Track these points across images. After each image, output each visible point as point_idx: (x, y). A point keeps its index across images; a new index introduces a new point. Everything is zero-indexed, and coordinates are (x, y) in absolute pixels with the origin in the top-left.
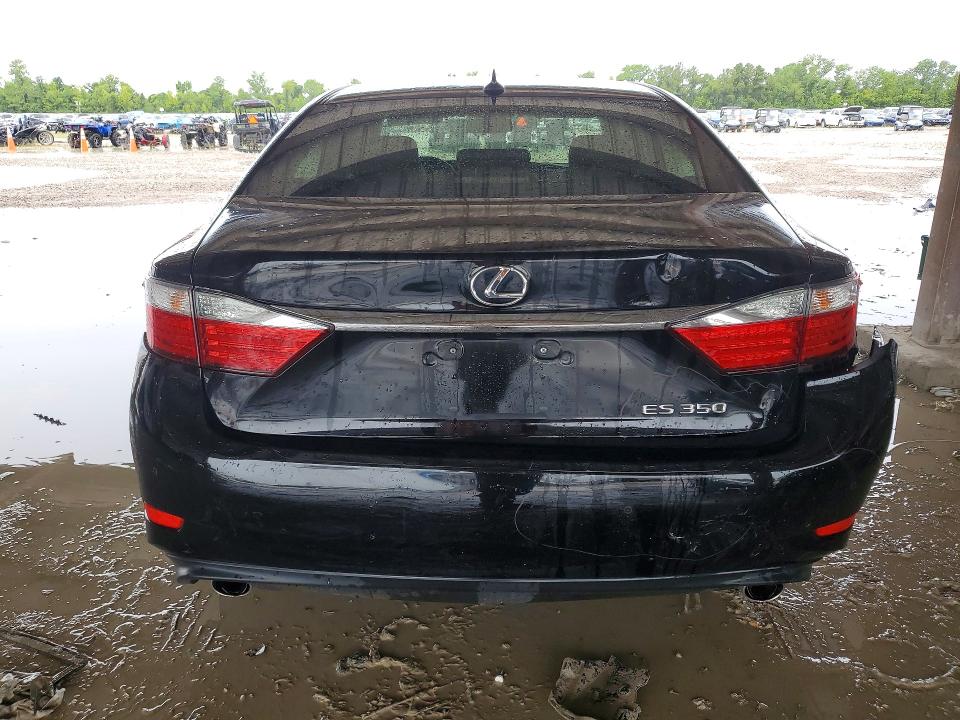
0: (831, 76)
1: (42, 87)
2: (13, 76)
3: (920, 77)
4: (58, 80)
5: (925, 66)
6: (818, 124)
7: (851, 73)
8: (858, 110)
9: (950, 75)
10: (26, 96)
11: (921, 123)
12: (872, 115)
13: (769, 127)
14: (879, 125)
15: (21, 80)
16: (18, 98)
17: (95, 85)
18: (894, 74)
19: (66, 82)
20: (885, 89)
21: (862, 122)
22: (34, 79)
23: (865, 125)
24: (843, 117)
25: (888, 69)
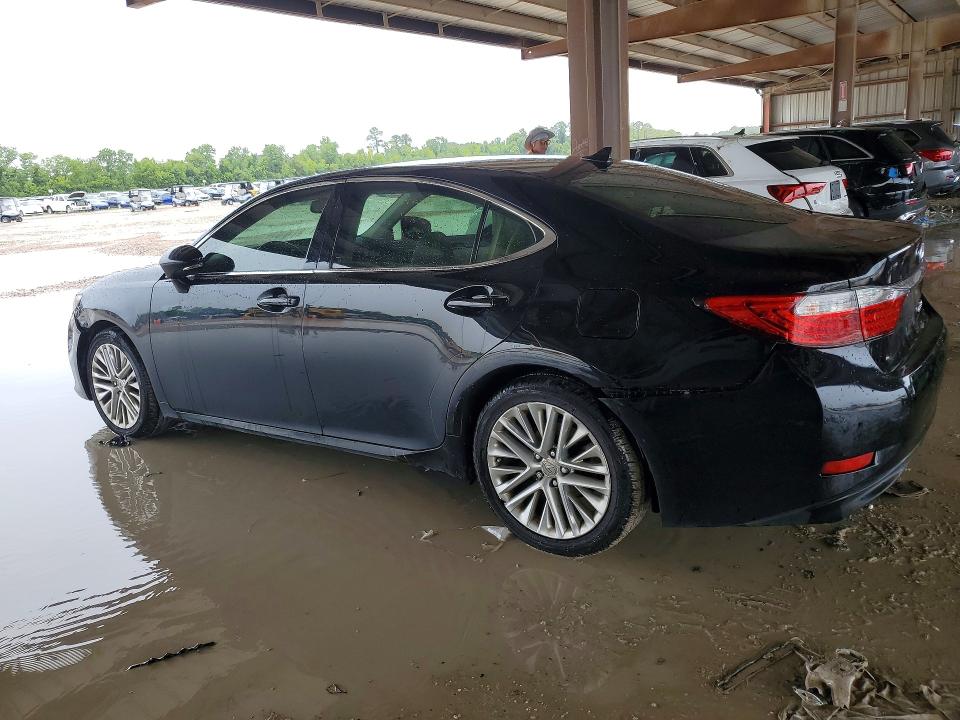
0: (17, 164)
3: (105, 165)
5: (106, 154)
6: (46, 211)
7: (37, 161)
8: (82, 195)
9: (129, 162)
11: (153, 204)
12: (95, 199)
13: (9, 217)
14: (105, 208)
18: (79, 162)
20: (77, 175)
21: (89, 206)
23: (93, 209)
24: (69, 203)
25: (73, 157)
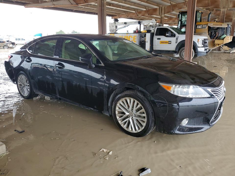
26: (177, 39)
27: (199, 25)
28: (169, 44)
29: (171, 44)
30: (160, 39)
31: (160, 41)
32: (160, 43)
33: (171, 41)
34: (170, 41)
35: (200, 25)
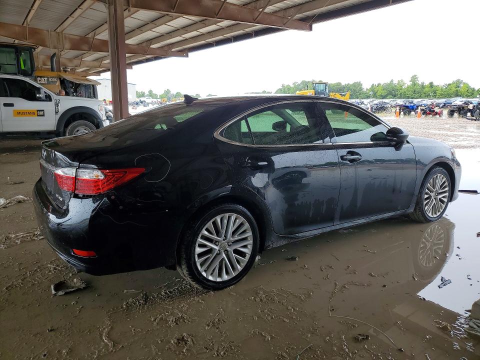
1: (423, 87)
2: (411, 83)
4: (431, 84)
10: (415, 91)
15: (414, 84)
16: (410, 93)
17: (450, 85)
19: (435, 84)
22: (420, 83)
26: (57, 105)
27: (41, 77)
28: (38, 116)
29: (44, 115)
30: (12, 105)
31: (14, 111)
32: (15, 116)
33: (43, 111)
34: (40, 111)
35: (44, 77)
